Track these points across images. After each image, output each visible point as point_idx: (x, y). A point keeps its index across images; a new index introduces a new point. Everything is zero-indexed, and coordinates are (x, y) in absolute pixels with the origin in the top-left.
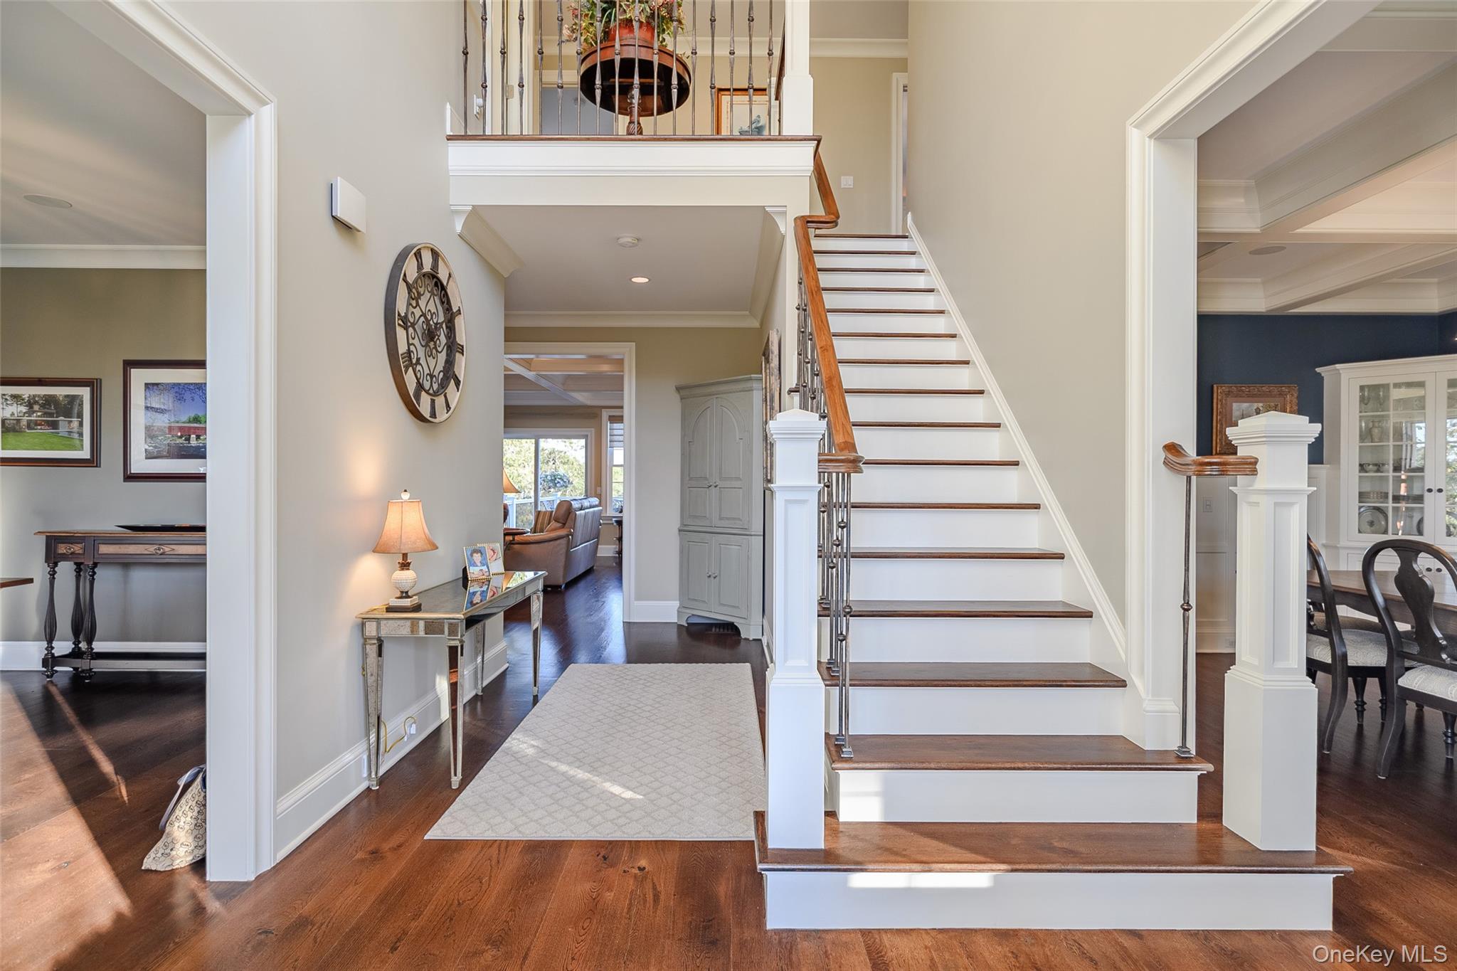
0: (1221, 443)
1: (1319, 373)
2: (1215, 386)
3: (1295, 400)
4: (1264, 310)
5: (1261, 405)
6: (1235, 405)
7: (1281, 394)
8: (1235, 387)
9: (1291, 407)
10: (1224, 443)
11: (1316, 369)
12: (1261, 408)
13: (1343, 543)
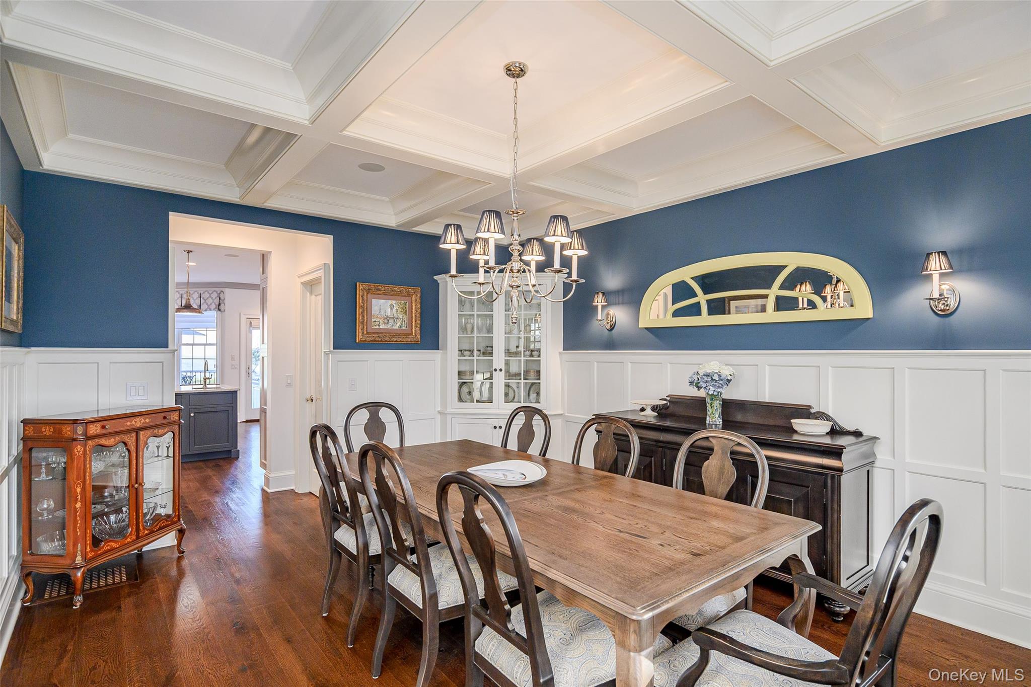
0: (363, 333)
1: (436, 280)
2: (358, 283)
3: (419, 300)
4: (394, 225)
5: (394, 302)
6: (374, 301)
7: (409, 294)
8: (373, 286)
9: (416, 305)
10: (365, 332)
11: (434, 277)
12: (394, 305)
13: (449, 410)
